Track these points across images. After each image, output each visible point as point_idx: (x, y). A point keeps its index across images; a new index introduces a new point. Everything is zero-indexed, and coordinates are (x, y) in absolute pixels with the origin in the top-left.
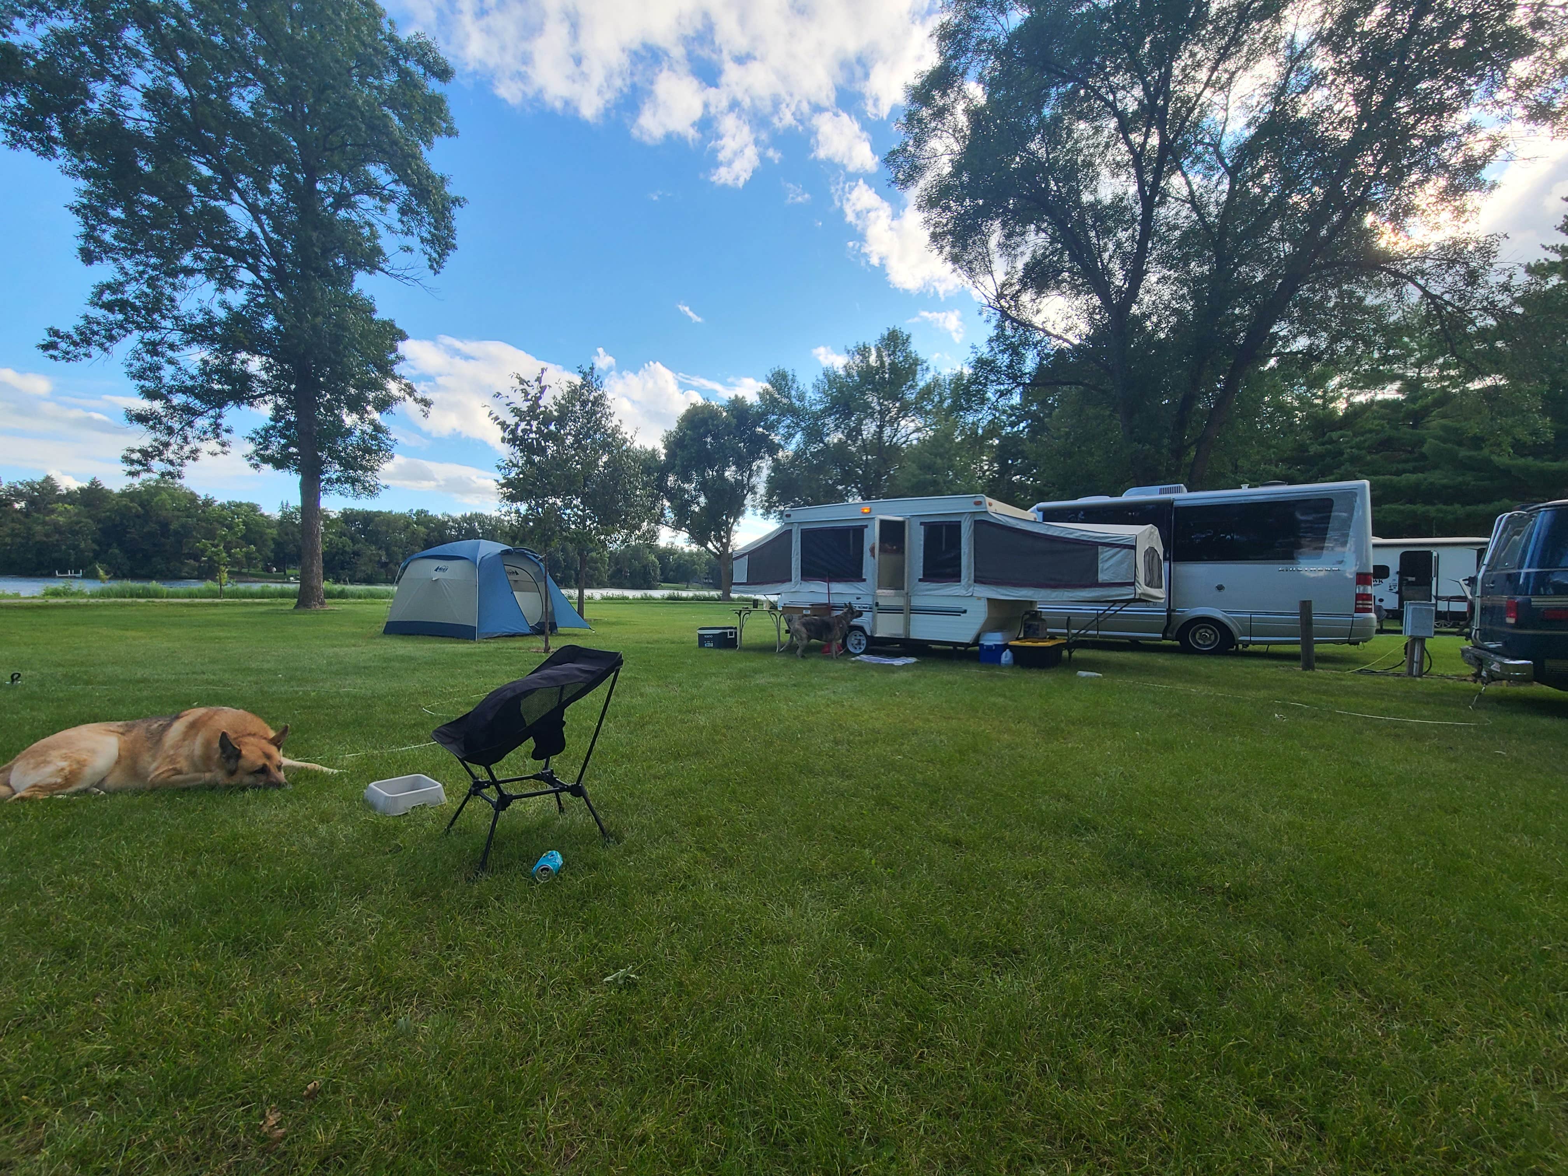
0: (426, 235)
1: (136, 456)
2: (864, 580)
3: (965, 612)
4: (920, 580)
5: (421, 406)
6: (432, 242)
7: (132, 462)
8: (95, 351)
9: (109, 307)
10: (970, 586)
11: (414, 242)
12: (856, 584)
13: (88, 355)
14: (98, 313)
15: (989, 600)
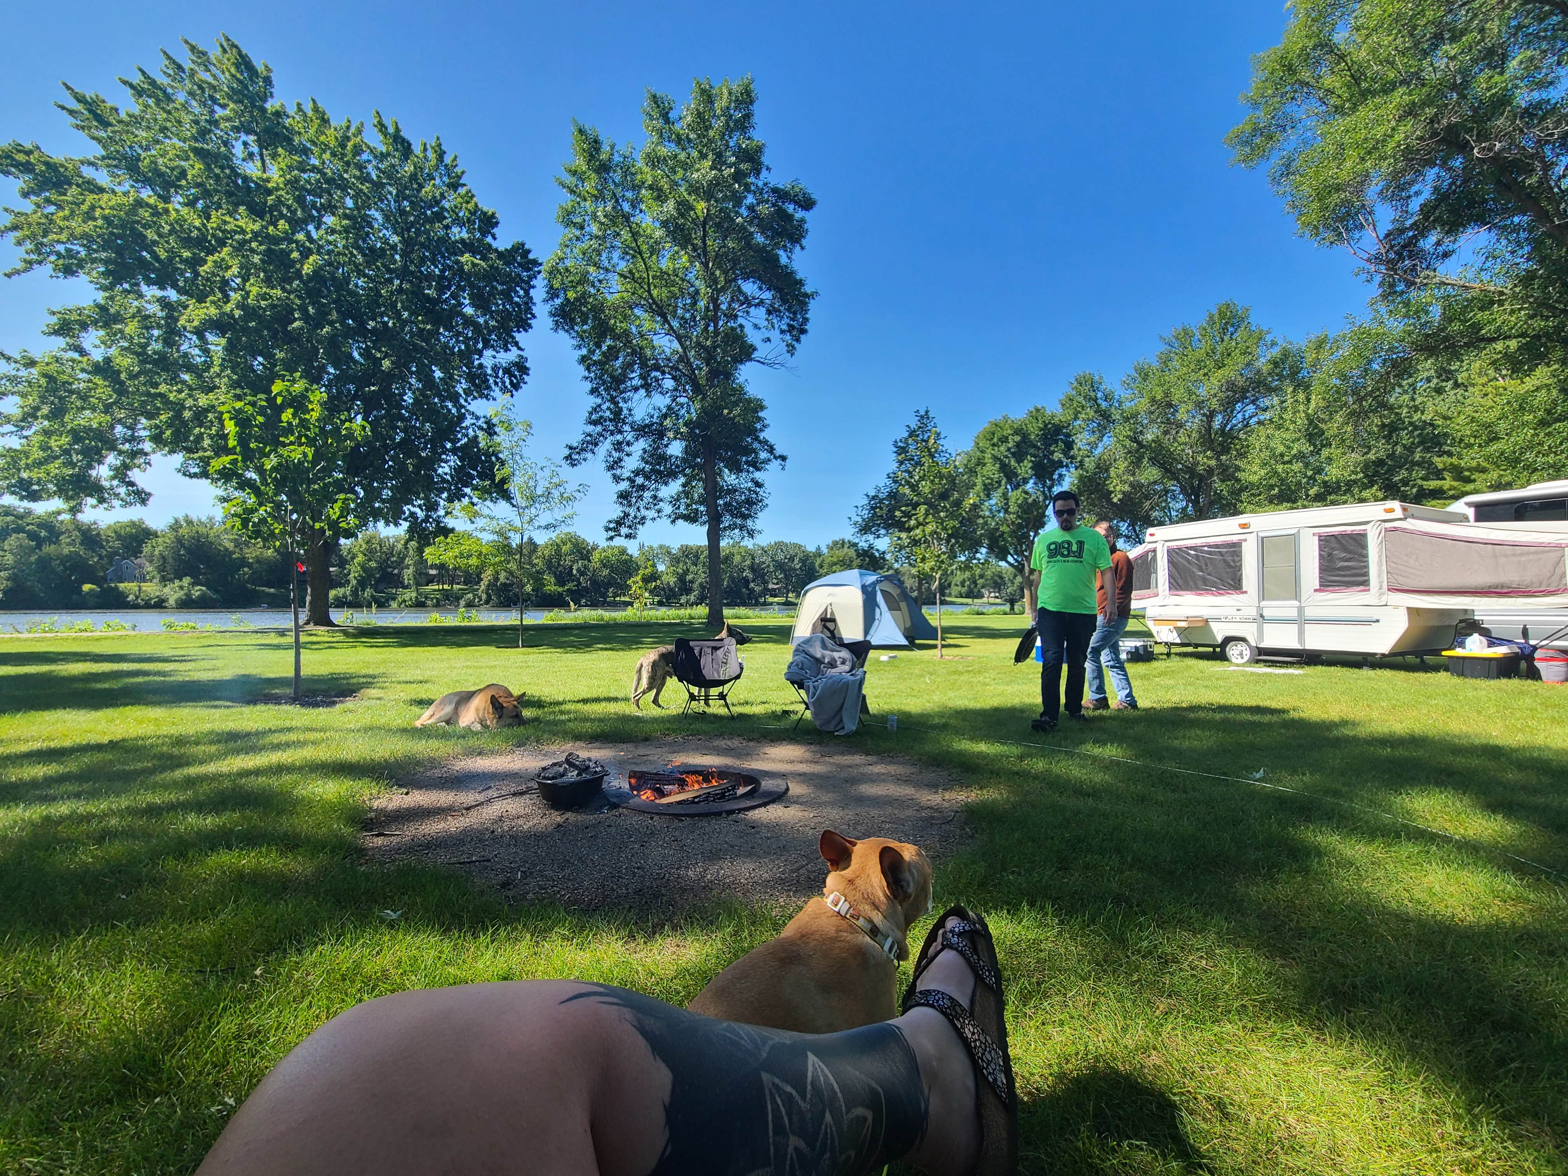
0: (784, 327)
1: (612, 525)
2: (1246, 592)
3: (1378, 621)
4: (1315, 590)
5: (779, 461)
6: (789, 331)
7: (610, 529)
8: (589, 455)
9: (595, 423)
10: (1381, 594)
11: (775, 335)
12: (1235, 597)
13: (585, 460)
14: (590, 428)
15: (1410, 610)
